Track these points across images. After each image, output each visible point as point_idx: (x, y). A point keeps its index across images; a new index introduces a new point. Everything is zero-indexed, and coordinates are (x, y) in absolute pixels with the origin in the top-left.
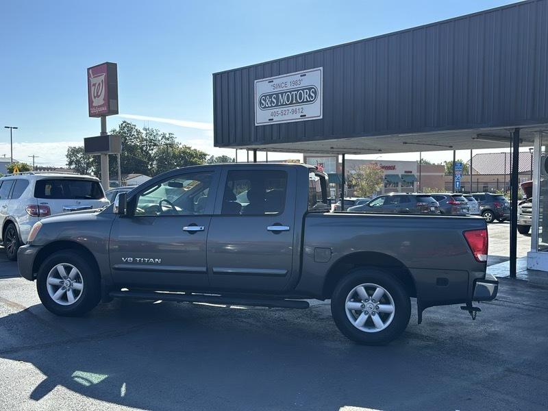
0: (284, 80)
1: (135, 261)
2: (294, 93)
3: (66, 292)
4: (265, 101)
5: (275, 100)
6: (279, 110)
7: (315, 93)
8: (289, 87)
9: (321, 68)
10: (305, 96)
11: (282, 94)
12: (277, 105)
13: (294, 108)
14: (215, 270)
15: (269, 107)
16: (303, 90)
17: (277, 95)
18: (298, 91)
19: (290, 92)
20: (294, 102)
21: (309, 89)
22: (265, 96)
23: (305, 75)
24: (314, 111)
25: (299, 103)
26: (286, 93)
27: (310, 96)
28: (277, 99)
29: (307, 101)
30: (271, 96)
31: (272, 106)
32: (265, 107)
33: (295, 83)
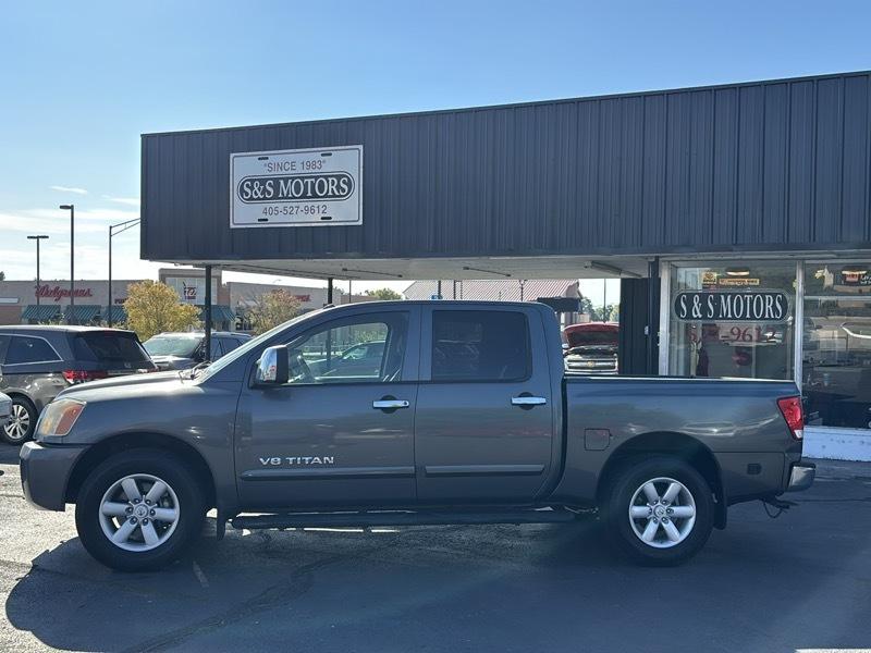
0: (291, 157)
1: (285, 464)
2: (309, 180)
3: (139, 527)
4: (252, 188)
5: (270, 189)
6: (280, 205)
7: (349, 184)
8: (299, 170)
9: (361, 147)
10: (330, 187)
11: (286, 180)
12: (276, 197)
13: (310, 204)
14: (430, 469)
15: (259, 199)
16: (326, 177)
17: (277, 181)
18: (316, 178)
19: (302, 178)
20: (309, 194)
21: (339, 177)
22: (253, 181)
23: (330, 154)
24: (347, 211)
25: (319, 197)
26: (293, 179)
27: (338, 187)
28: (276, 187)
29: (334, 196)
30: (263, 182)
31: (265, 198)
32: (251, 199)
33: (312, 164)
